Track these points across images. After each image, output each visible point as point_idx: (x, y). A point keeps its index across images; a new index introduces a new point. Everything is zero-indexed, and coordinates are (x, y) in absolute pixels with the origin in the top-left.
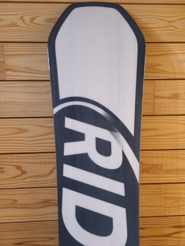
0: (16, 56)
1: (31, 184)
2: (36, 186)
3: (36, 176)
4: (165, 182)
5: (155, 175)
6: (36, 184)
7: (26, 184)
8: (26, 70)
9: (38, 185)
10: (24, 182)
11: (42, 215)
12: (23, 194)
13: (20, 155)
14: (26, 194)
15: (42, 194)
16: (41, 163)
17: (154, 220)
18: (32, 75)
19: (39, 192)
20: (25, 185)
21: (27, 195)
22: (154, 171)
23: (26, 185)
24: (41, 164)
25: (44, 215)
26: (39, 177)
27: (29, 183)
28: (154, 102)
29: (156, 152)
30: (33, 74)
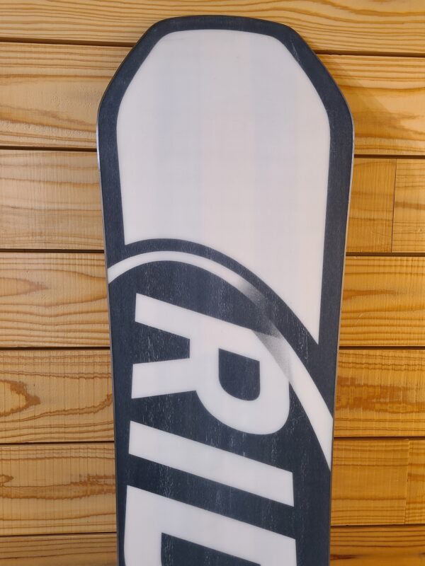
0: (20, 79)
1: (51, 433)
2: (65, 438)
3: (65, 412)
4: (413, 434)
5: (388, 416)
6: (65, 433)
7: (39, 434)
8: (45, 120)
9: (70, 435)
10: (31, 427)
11: (80, 518)
12: (28, 459)
13: (23, 353)
14: (37, 459)
15: (82, 460)
16: (80, 377)
17: (381, 534)
18: (61, 133)
19: (73, 455)
20: (35, 434)
21: (39, 461)
22: (386, 403)
23: (38, 436)
24: (81, 379)
25: (85, 517)
26: (73, 414)
27: (46, 430)
28: (391, 218)
29: (391, 353)
30: (65, 131)
